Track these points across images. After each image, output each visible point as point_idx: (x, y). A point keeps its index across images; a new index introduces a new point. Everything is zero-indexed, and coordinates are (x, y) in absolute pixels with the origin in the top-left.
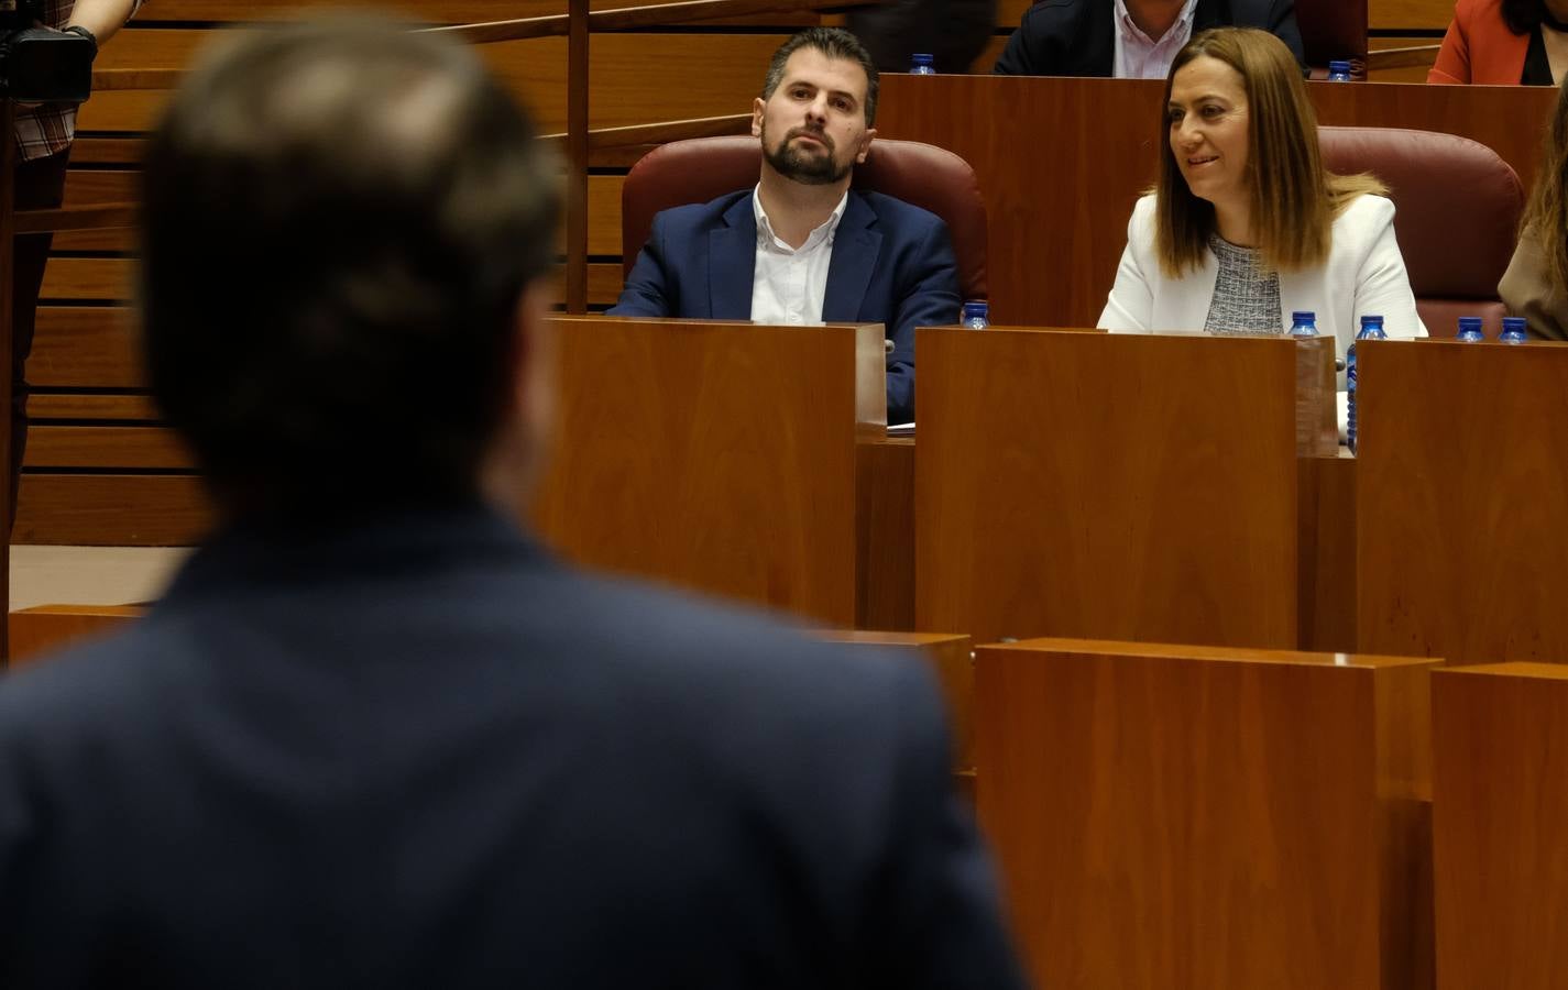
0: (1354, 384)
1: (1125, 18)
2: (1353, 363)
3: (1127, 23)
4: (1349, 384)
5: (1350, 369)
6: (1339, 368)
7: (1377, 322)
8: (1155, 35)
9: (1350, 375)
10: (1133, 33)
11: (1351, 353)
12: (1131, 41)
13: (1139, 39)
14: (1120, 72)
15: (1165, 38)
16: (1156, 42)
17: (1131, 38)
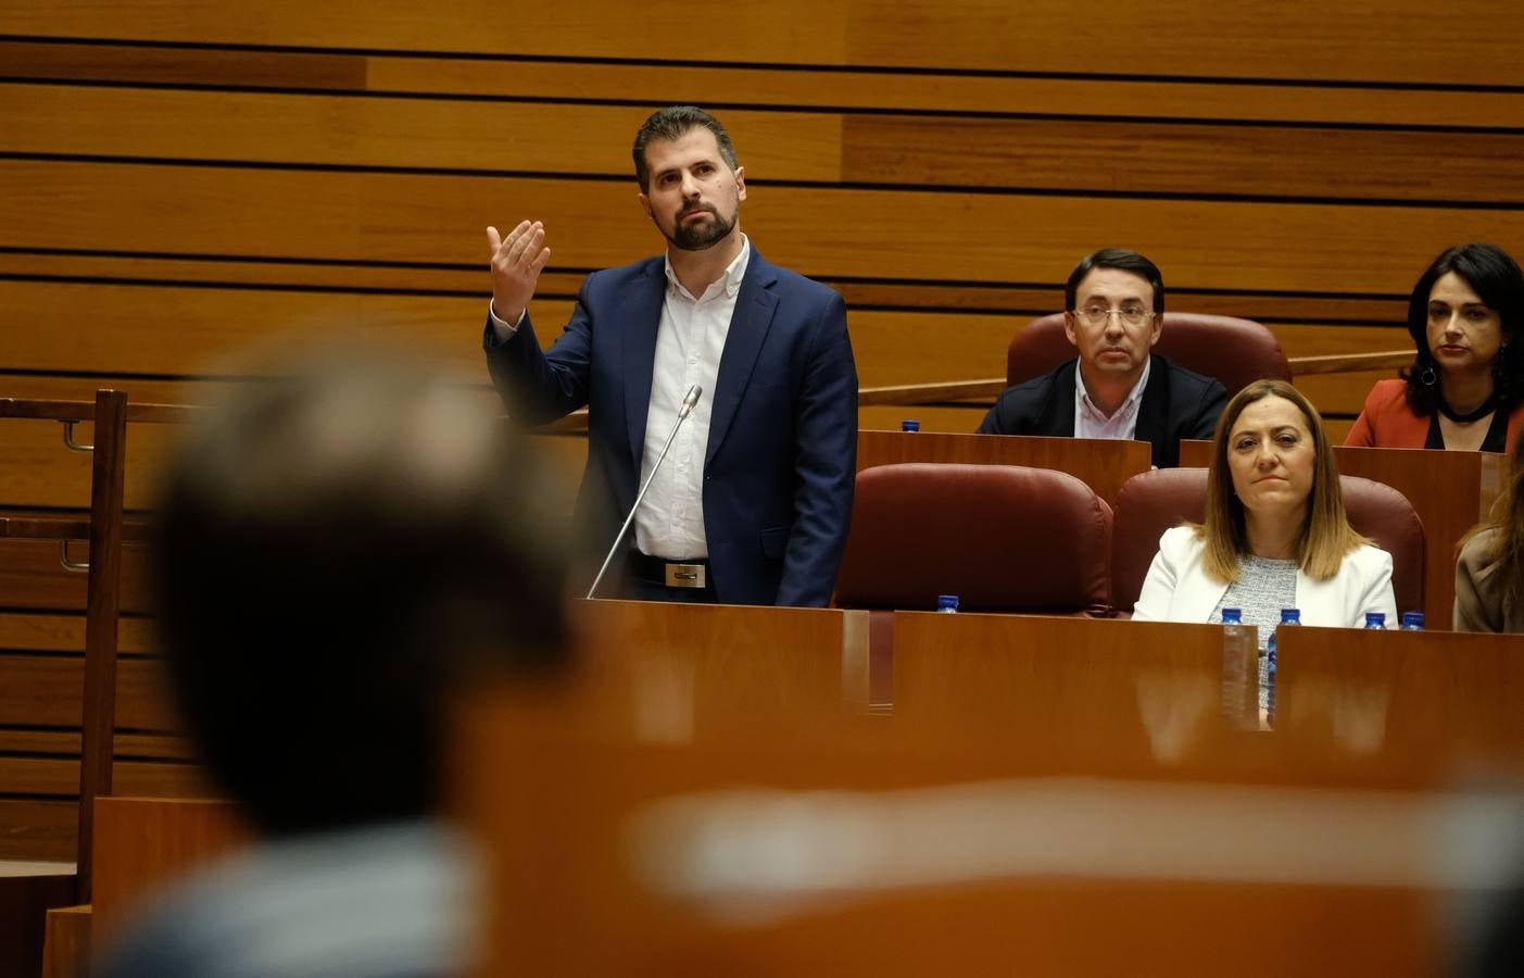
0: (1274, 667)
1: (1084, 398)
2: (1273, 649)
3: (1086, 402)
4: (1269, 667)
5: (1270, 655)
6: (1262, 654)
7: (1295, 614)
8: (1109, 413)
9: (1271, 659)
10: (1091, 411)
11: (1272, 640)
12: (1088, 418)
13: (1096, 417)
14: (1078, 435)
15: (1117, 414)
16: (1109, 418)
17: (1089, 415)
